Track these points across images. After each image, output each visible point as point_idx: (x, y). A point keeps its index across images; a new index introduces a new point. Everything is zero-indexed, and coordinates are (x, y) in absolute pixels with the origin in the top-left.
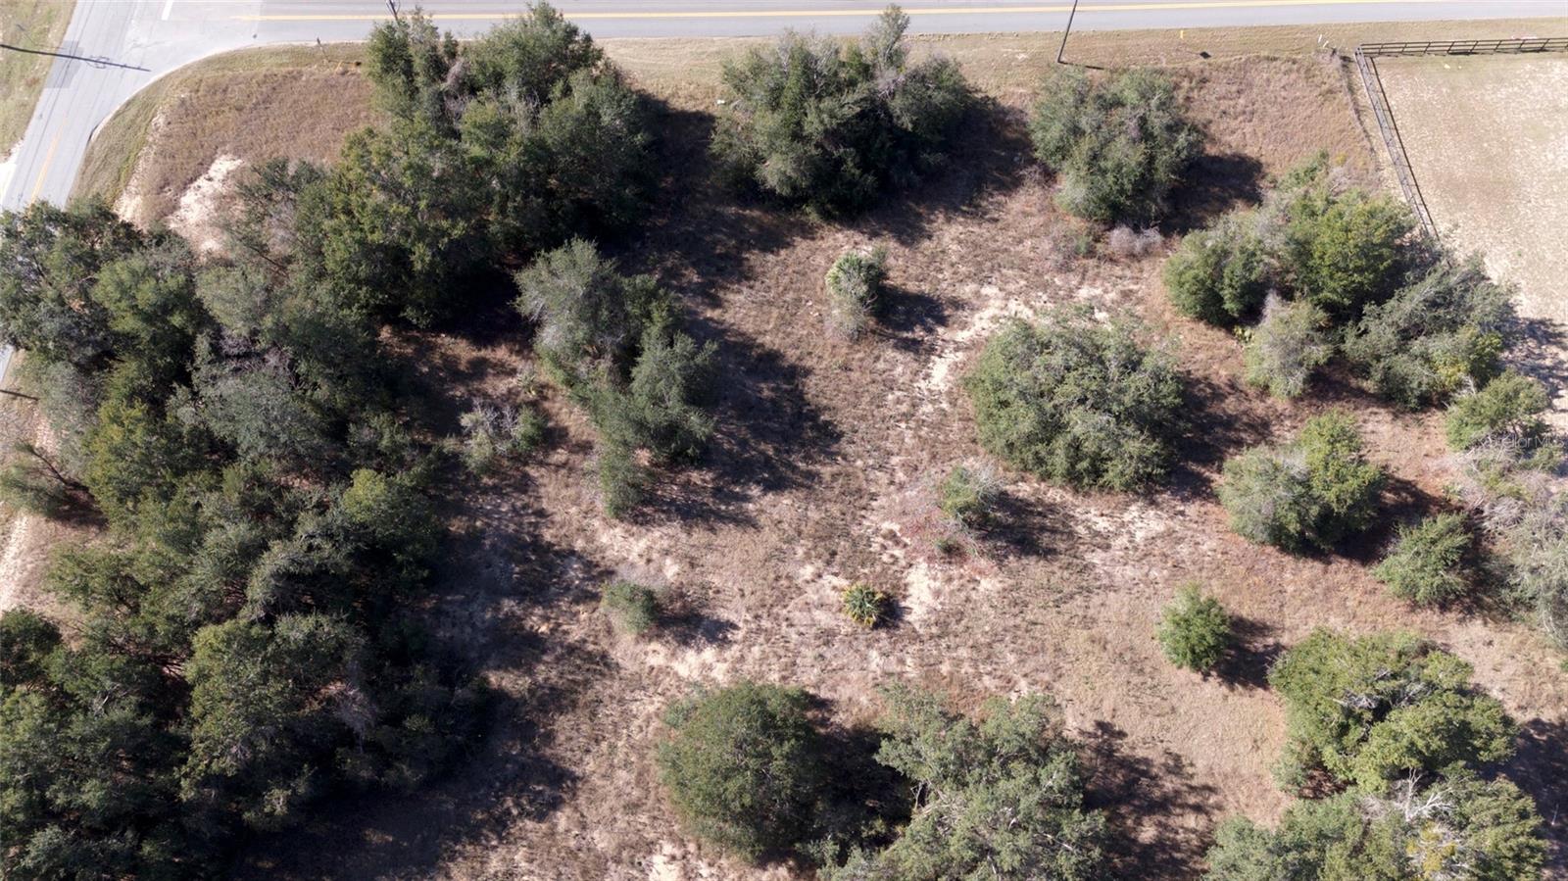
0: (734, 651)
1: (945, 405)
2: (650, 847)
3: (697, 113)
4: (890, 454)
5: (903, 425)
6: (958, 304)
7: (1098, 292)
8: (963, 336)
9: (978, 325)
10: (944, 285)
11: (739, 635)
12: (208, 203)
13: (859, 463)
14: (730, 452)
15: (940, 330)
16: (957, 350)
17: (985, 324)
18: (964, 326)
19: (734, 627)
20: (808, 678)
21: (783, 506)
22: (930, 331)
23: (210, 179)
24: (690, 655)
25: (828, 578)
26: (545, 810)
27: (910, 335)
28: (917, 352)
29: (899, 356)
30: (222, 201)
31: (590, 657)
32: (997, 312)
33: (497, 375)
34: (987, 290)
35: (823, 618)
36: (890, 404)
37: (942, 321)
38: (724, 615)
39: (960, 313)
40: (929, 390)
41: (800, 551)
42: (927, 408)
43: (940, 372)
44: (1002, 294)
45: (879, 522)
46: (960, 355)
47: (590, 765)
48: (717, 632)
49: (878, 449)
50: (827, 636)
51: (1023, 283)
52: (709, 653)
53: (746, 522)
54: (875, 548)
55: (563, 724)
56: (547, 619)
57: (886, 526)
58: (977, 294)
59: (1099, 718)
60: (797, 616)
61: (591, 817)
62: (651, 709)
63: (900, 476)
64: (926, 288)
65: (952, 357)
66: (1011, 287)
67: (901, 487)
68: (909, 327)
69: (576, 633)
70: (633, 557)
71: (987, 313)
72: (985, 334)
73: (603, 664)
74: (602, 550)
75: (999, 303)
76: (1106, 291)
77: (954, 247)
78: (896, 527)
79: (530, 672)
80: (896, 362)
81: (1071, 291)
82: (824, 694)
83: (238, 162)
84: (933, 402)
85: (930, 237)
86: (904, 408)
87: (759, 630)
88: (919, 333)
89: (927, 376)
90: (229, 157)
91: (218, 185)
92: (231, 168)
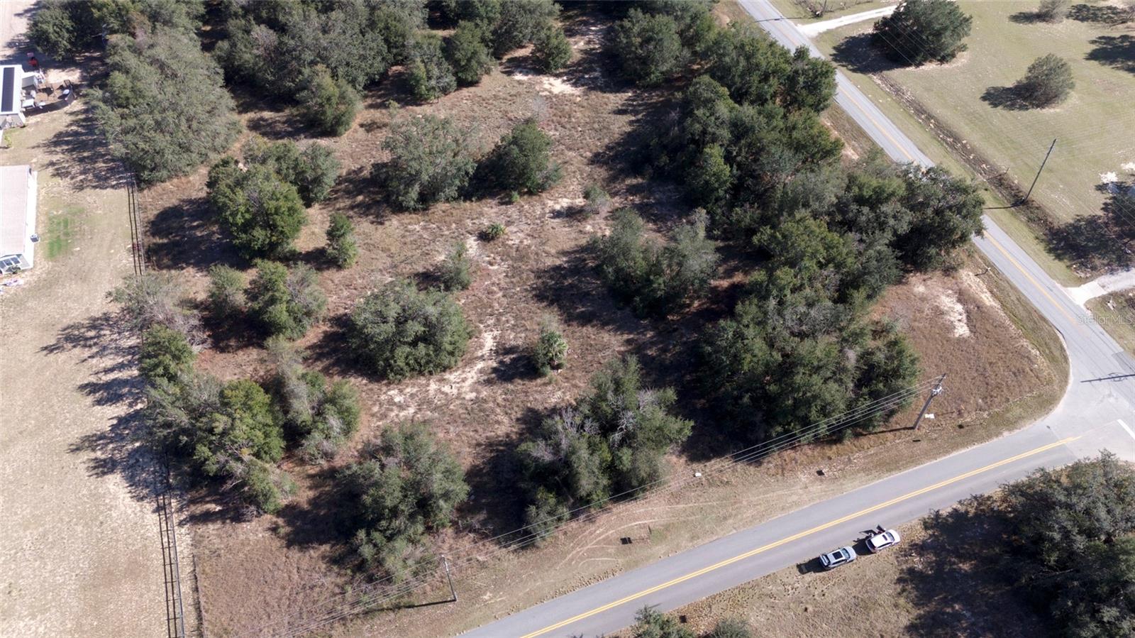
3: (709, 459)
4: (504, 296)
5: (501, 311)
6: (489, 382)
7: (402, 414)
8: (480, 365)
9: (473, 373)
10: (500, 392)
11: (547, 215)
13: (518, 289)
14: (585, 277)
15: (495, 365)
16: (483, 356)
17: (469, 375)
18: (481, 371)
19: (551, 218)
20: (512, 211)
21: (550, 262)
22: (501, 362)
23: (959, 320)
24: (565, 205)
25: (517, 242)
26: (597, 155)
27: (512, 356)
28: (505, 349)
29: (513, 343)
30: (939, 312)
32: (463, 384)
34: (473, 395)
36: (511, 318)
37: (495, 370)
38: (557, 220)
39: (486, 377)
40: (492, 331)
41: (533, 248)
42: (491, 322)
43: (488, 341)
44: (463, 396)
45: (499, 269)
46: (479, 354)
47: (588, 169)
48: (557, 214)
49: (511, 297)
50: (509, 223)
51: (452, 407)
52: (558, 207)
53: (564, 253)
54: (498, 258)
57: (496, 267)
58: (478, 392)
59: (383, 227)
60: (527, 226)
61: (579, 158)
63: (495, 288)
64: (510, 386)
66: (458, 402)
67: (493, 284)
68: (513, 360)
69: (617, 199)
71: (469, 382)
72: (467, 369)
75: (464, 390)
76: (397, 415)
77: (500, 418)
78: (490, 267)
79: (627, 185)
80: (515, 339)
81: (420, 410)
82: (504, 207)
83: (957, 335)
84: (489, 326)
85: (518, 420)
86: (504, 319)
87: (539, 218)
88: (507, 359)
89: (495, 338)
90: (965, 336)
91: (952, 319)
92: (956, 331)
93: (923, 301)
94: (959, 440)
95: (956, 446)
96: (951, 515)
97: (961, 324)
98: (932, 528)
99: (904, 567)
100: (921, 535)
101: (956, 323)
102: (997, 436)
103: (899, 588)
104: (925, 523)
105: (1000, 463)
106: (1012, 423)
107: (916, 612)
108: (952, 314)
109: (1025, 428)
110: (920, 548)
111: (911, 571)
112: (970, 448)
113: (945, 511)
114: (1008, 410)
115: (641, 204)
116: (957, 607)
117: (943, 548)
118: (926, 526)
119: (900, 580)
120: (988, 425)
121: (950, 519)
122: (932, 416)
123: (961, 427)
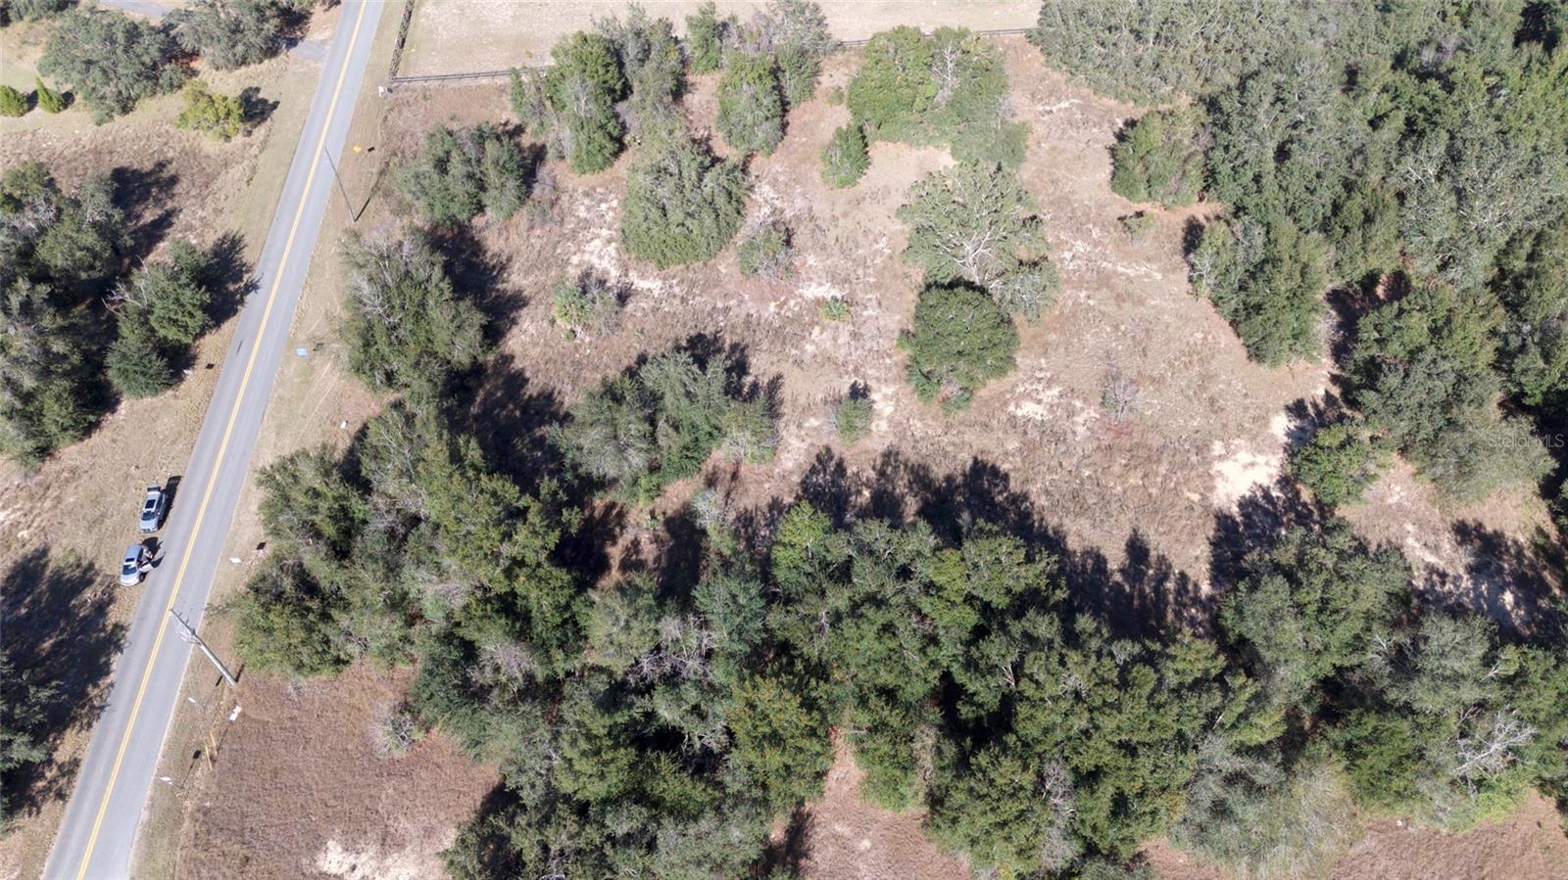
0: (872, 383)
1: (675, 282)
2: (1012, 419)
4: (715, 308)
5: (691, 302)
6: (586, 275)
7: (583, 207)
8: (615, 273)
9: (606, 265)
11: (860, 381)
12: (389, 861)
13: (723, 324)
15: (609, 283)
16: (627, 276)
17: (605, 261)
18: (606, 272)
19: (854, 384)
20: (887, 343)
21: (760, 363)
23: (352, 869)
24: (878, 406)
25: (814, 337)
26: (998, 476)
29: (632, 304)
31: (885, 464)
32: (595, 255)
33: (637, 552)
34: (575, 261)
35: (844, 338)
36: (673, 309)
37: (601, 282)
38: (846, 390)
39: (594, 274)
40: (661, 289)
41: (794, 352)
42: (677, 290)
43: (646, 284)
44: (580, 254)
45: (769, 312)
46: (632, 274)
47: (965, 455)
49: (711, 314)
50: (857, 336)
51: (570, 243)
52: (876, 396)
53: (775, 383)
54: (789, 314)
55: (939, 472)
56: (859, 493)
57: (773, 308)
58: (578, 266)
59: (894, 215)
60: (843, 351)
61: (1000, 451)
62: (919, 424)
63: (733, 302)
65: (633, 276)
66: (573, 249)
67: (741, 301)
69: (869, 472)
70: (804, 446)
71: (596, 261)
72: (615, 261)
73: (889, 455)
74: (800, 466)
75: (587, 255)
76: (583, 204)
77: (532, 278)
78: (774, 303)
79: (903, 496)
80: (637, 306)
81: (580, 220)
82: (897, 335)
84: (671, 287)
85: (521, 291)
86: (676, 301)
87: (856, 370)
89: (650, 290)
90: (321, 856)
91: (364, 857)
92: (339, 849)
93: (425, 830)
94: (184, 740)
95: (180, 727)
96: (108, 664)
97: (346, 867)
98: (112, 632)
99: (99, 579)
100: (114, 615)
101: (351, 859)
102: (152, 798)
103: (85, 563)
104: (122, 628)
105: (114, 774)
106: (152, 836)
107: (52, 565)
108: (373, 863)
109: (132, 852)
110: (101, 608)
111: (90, 582)
112: (162, 747)
113: (117, 661)
114: (173, 844)
115: (847, 501)
116: (23, 611)
117: (83, 631)
118: (119, 627)
119: (91, 566)
120: (174, 800)
121: (103, 659)
122: (233, 717)
123: (197, 755)
